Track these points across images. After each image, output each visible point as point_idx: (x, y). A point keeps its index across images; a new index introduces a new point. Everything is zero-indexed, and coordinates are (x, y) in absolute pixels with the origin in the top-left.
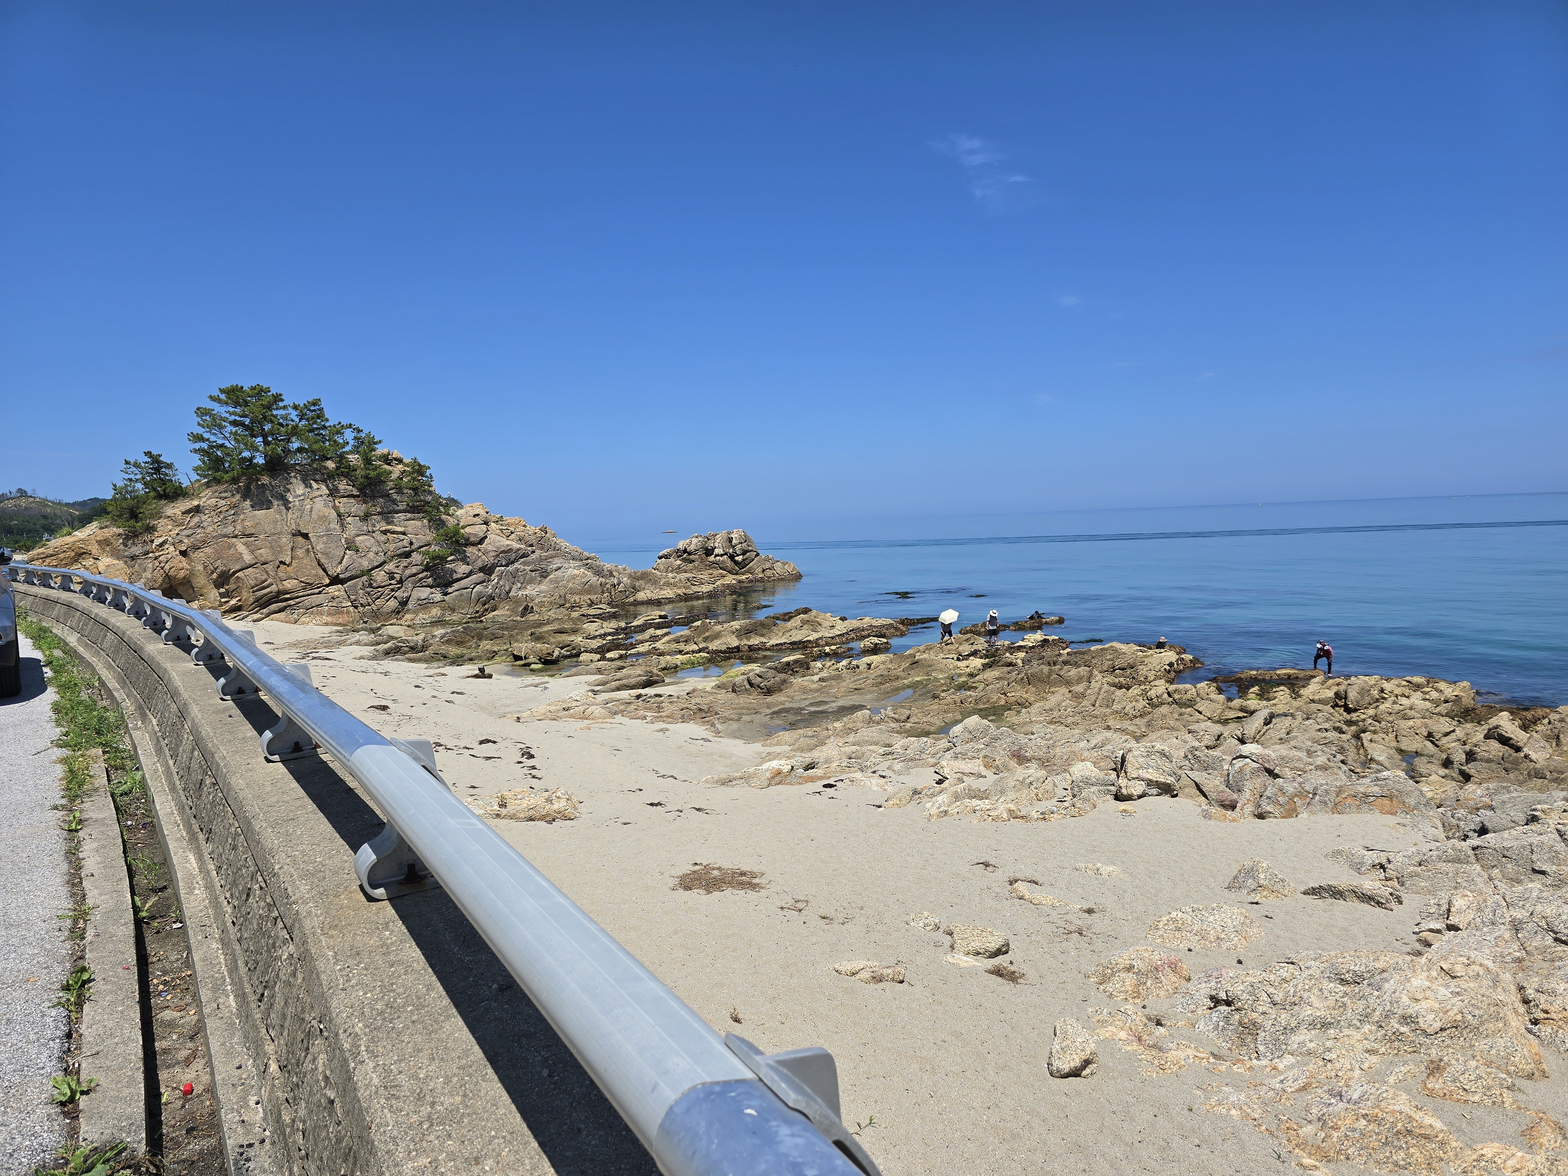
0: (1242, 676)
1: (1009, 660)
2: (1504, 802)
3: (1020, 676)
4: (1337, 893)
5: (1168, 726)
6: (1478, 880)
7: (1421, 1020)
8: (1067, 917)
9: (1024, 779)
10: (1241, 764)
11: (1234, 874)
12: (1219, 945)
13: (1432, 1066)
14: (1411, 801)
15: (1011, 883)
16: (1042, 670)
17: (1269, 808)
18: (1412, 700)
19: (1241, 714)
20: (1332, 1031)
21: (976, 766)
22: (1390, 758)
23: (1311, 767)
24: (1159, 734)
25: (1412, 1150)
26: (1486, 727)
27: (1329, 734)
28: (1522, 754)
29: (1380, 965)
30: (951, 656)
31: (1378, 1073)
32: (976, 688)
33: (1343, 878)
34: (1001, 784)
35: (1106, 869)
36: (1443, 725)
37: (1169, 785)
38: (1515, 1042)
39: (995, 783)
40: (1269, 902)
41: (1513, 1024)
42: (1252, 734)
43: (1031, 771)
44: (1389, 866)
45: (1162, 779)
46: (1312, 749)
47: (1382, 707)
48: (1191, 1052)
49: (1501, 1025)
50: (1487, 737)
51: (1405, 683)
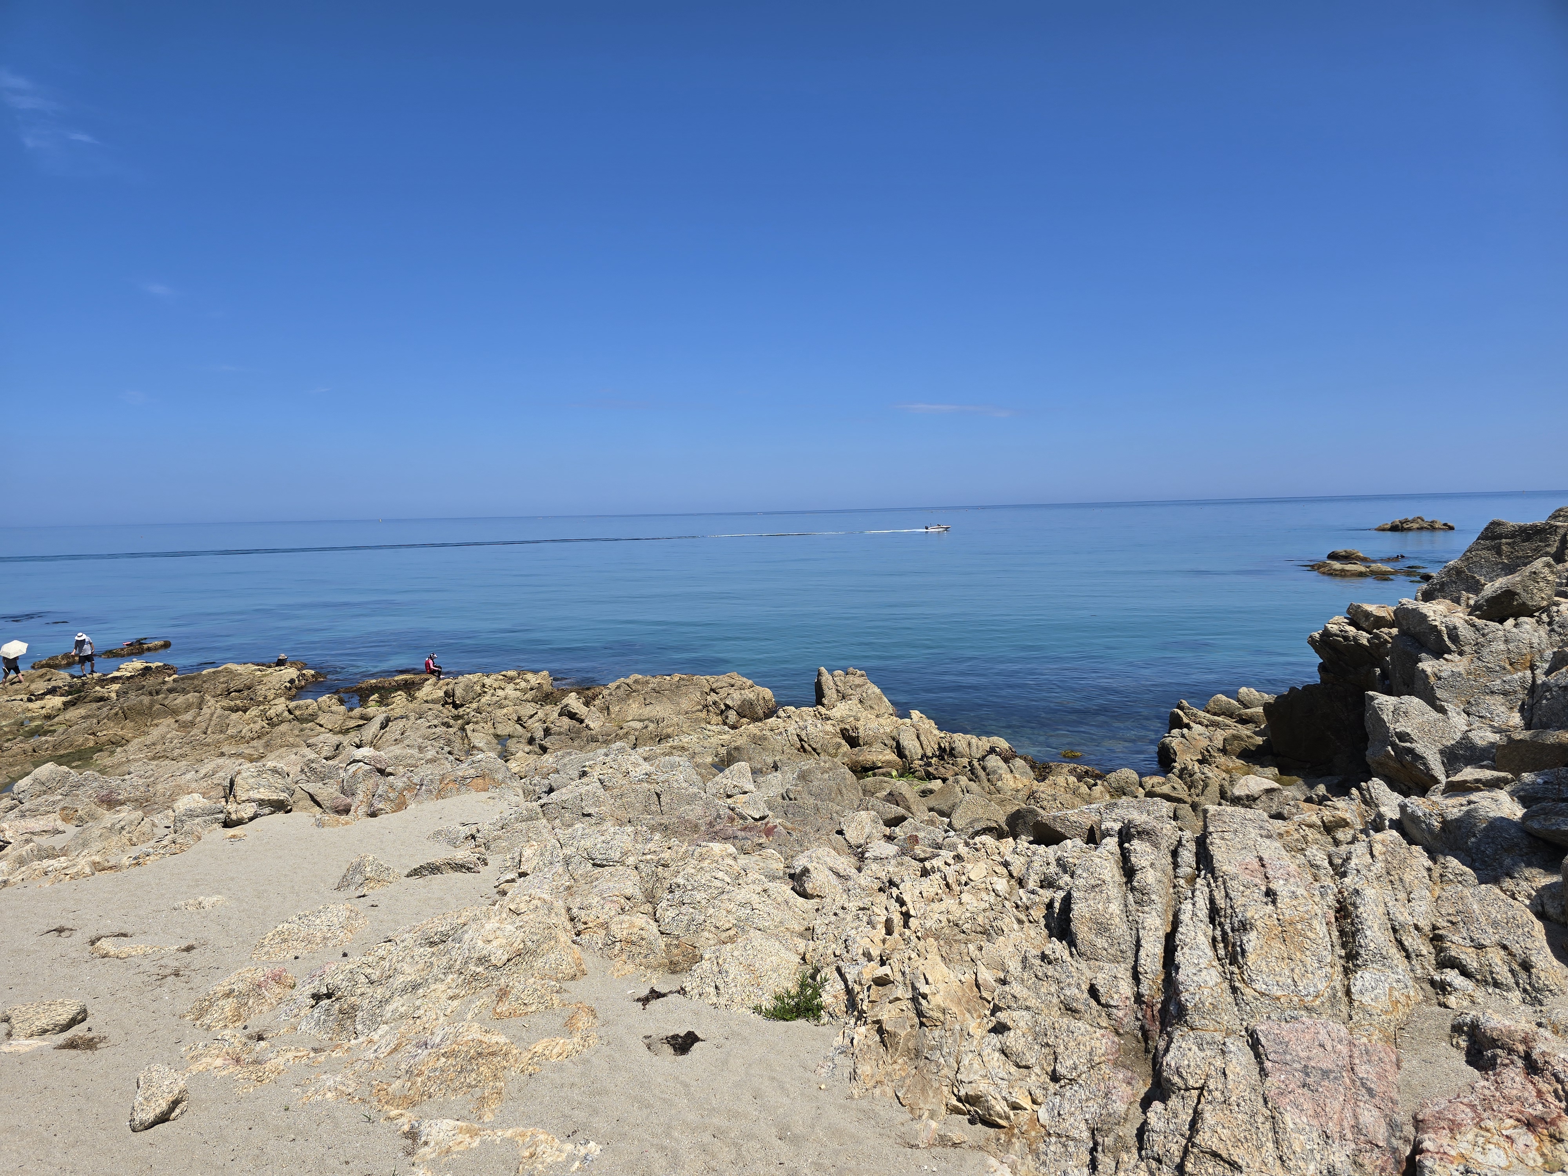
0: (363, 686)
1: (100, 695)
2: (565, 764)
3: (113, 711)
4: (434, 869)
5: (287, 743)
6: (544, 831)
7: (492, 958)
8: (162, 962)
9: (113, 825)
10: (354, 769)
11: (343, 874)
12: (326, 945)
13: (500, 994)
14: (499, 777)
15: (93, 943)
16: (141, 702)
17: (380, 806)
18: (506, 691)
19: (361, 722)
20: (421, 991)
21: (53, 821)
22: (488, 743)
23: (422, 762)
24: (277, 753)
25: (481, 1069)
26: (560, 706)
27: (438, 730)
28: (584, 725)
29: (461, 921)
30: (19, 697)
31: (459, 1014)
32: (55, 731)
33: (439, 853)
34: (83, 836)
35: (208, 901)
36: (528, 709)
37: (282, 802)
38: (563, 953)
39: (76, 837)
40: (374, 892)
41: (562, 939)
42: (370, 739)
43: (122, 815)
44: (478, 835)
45: (274, 797)
46: (423, 745)
47: (483, 700)
48: (290, 1055)
49: (553, 943)
50: (560, 715)
51: (501, 677)
